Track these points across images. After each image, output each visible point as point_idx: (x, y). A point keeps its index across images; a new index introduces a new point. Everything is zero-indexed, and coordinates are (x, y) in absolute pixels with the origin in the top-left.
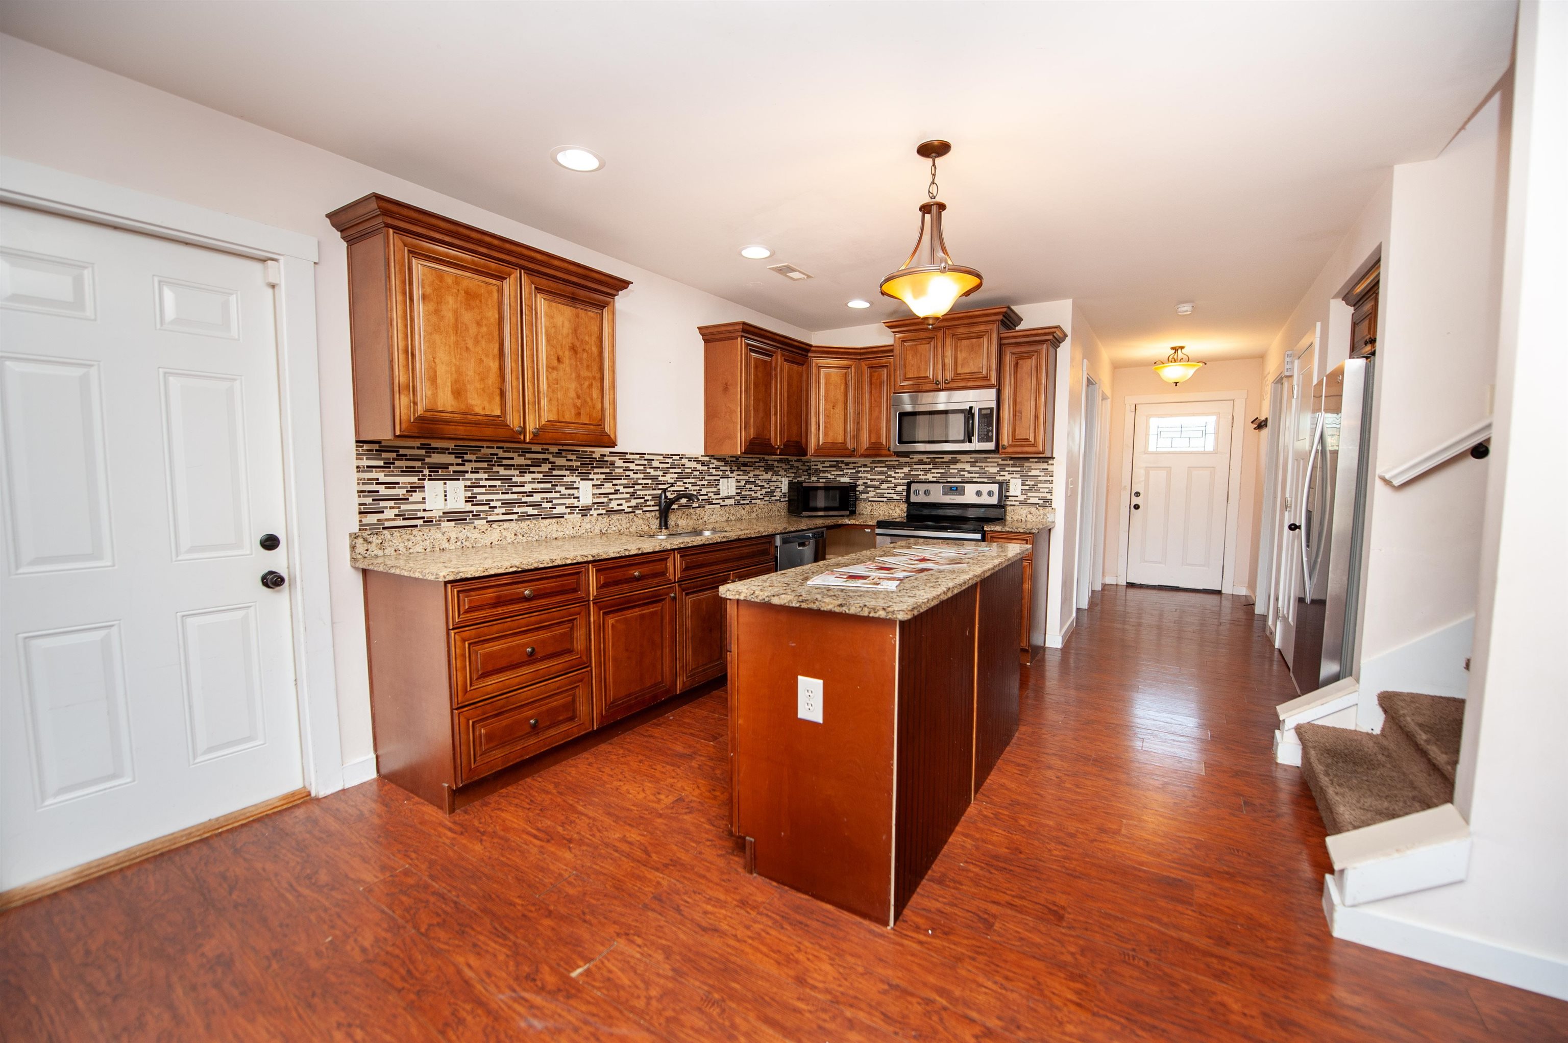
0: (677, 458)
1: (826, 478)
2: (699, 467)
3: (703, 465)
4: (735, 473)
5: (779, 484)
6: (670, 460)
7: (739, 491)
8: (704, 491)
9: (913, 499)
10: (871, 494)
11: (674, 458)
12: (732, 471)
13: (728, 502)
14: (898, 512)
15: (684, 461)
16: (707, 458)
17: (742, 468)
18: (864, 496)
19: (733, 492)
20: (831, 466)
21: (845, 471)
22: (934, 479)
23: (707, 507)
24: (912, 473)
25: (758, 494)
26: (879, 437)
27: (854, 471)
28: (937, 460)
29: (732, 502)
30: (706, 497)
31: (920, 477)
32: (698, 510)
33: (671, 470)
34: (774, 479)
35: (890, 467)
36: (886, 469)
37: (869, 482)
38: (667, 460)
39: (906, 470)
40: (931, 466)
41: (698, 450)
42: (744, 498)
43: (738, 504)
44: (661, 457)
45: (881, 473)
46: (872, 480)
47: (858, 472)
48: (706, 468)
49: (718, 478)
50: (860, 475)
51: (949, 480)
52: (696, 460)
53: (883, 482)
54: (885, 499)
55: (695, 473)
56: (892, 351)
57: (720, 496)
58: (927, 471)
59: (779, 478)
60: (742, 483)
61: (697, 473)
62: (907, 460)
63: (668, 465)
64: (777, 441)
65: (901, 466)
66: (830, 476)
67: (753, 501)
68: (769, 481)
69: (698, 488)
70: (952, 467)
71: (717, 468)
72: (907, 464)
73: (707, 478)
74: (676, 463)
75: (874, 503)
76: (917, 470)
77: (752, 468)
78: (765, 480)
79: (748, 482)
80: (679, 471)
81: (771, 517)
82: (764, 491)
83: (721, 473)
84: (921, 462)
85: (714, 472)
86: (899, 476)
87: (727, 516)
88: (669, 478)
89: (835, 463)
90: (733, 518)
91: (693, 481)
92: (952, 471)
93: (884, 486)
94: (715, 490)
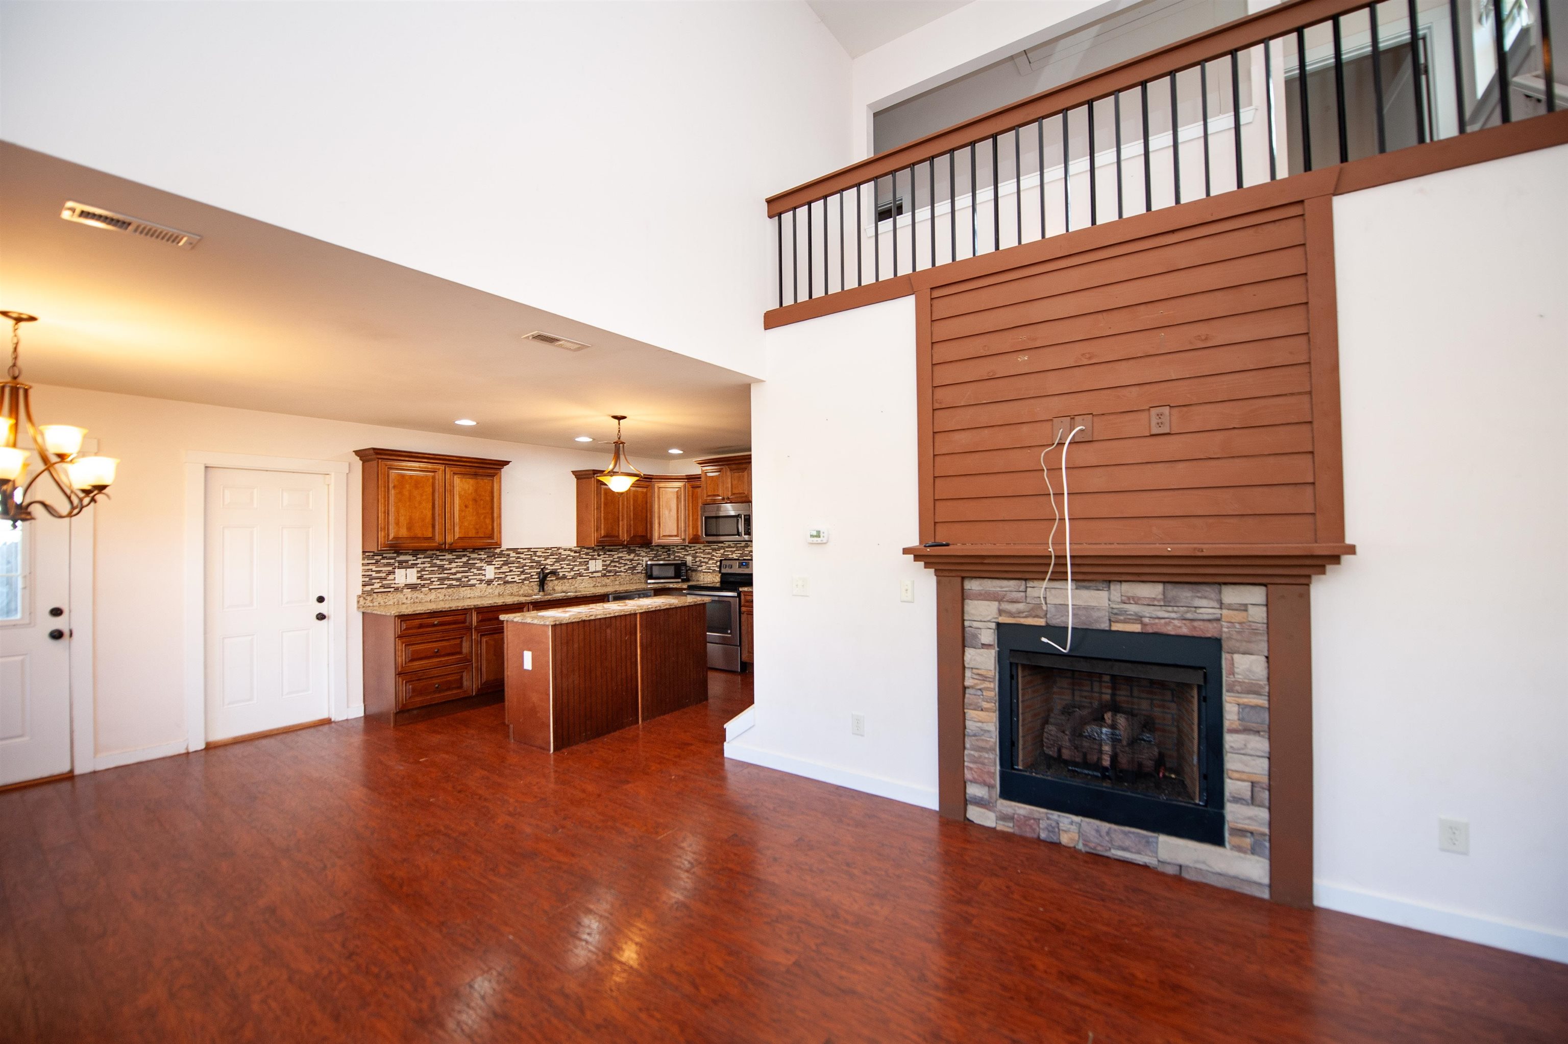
0: (556, 549)
1: (679, 557)
2: (572, 554)
3: (575, 552)
4: (602, 556)
5: (641, 562)
6: (550, 551)
7: (605, 567)
8: (576, 568)
9: (724, 571)
10: (704, 567)
11: (553, 549)
12: (599, 555)
13: (595, 575)
14: (716, 579)
15: (560, 551)
16: (579, 548)
17: (608, 553)
18: (700, 569)
19: (600, 568)
20: (682, 549)
21: (690, 552)
22: (737, 558)
23: (578, 578)
24: (724, 553)
25: (622, 569)
26: (698, 531)
27: (694, 552)
28: (738, 545)
29: (599, 574)
30: (578, 572)
31: (730, 556)
32: (570, 581)
33: (550, 557)
34: (636, 558)
35: (714, 550)
36: (711, 551)
37: (703, 560)
38: (548, 551)
39: (722, 551)
40: (735, 549)
41: (573, 543)
42: (610, 571)
43: (604, 575)
44: (543, 550)
45: (709, 553)
46: (704, 558)
47: (696, 553)
48: (578, 554)
49: (588, 560)
50: (697, 555)
51: (745, 558)
52: (570, 550)
53: (710, 559)
54: (711, 571)
55: (569, 558)
56: (700, 478)
57: (589, 571)
58: (733, 552)
59: (641, 558)
60: (608, 562)
61: (571, 558)
62: (722, 545)
63: (549, 554)
64: (624, 537)
65: (719, 549)
66: (681, 556)
67: (618, 574)
68: (631, 560)
69: (572, 567)
70: (746, 549)
71: (587, 554)
72: (723, 548)
73: (578, 560)
74: (554, 552)
75: (705, 574)
76: (728, 551)
77: (616, 553)
78: (628, 560)
79: (612, 561)
80: (557, 557)
81: (632, 583)
82: (627, 567)
83: (590, 557)
84: (729, 547)
85: (584, 556)
86: (718, 555)
87: (594, 583)
88: (548, 561)
89: (683, 547)
90: (599, 585)
91: (568, 562)
92: (746, 552)
93: (711, 562)
94: (585, 567)
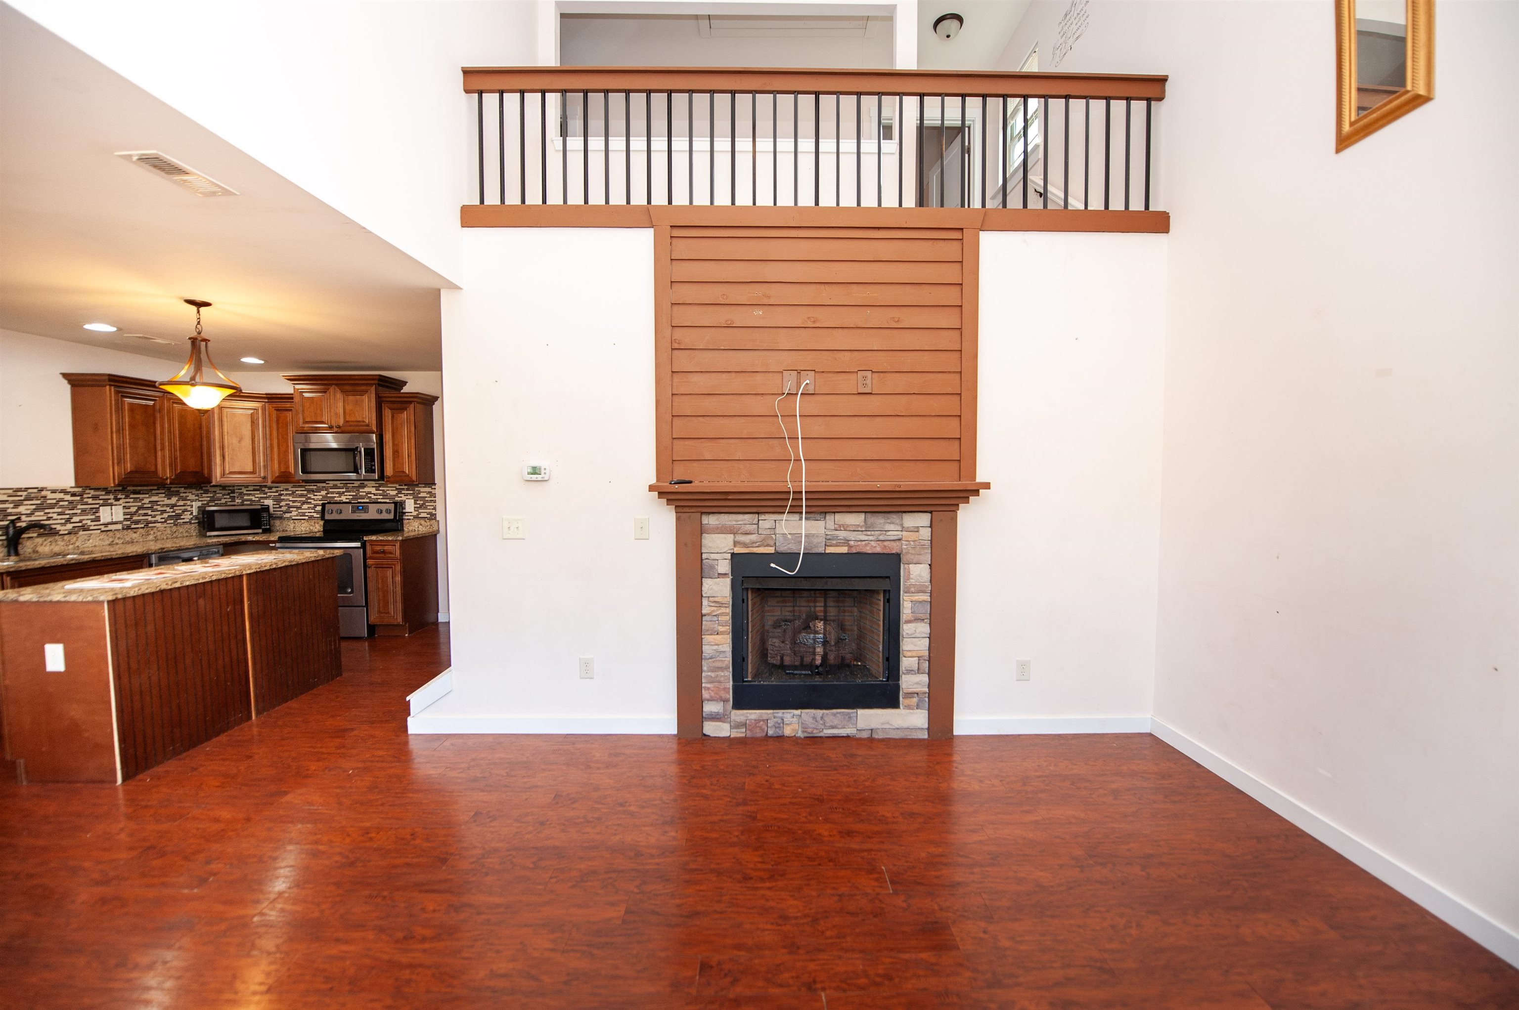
0: (36, 491)
1: (251, 500)
2: (68, 497)
3: (73, 495)
4: (121, 501)
5: (189, 508)
6: (25, 493)
7: (129, 517)
8: (76, 519)
9: (327, 517)
10: (294, 513)
11: (30, 491)
12: (117, 499)
13: (110, 527)
14: (317, 528)
15: (44, 493)
16: (80, 489)
17: (132, 496)
18: (287, 515)
19: (121, 518)
20: (254, 490)
21: (269, 494)
22: (348, 501)
23: (81, 533)
24: (329, 495)
25: (158, 518)
26: (288, 467)
27: (277, 494)
28: (348, 485)
29: (120, 527)
30: (80, 524)
31: (336, 499)
32: (66, 537)
33: (26, 502)
34: (181, 503)
35: (309, 491)
36: (305, 492)
37: (291, 503)
38: (20, 493)
39: (323, 493)
40: (344, 490)
41: (69, 482)
42: (137, 522)
43: (128, 528)
44: (11, 491)
45: (302, 496)
46: (294, 502)
47: (281, 495)
48: (78, 498)
49: (97, 506)
50: (282, 497)
51: (359, 500)
52: (64, 491)
53: (304, 503)
54: (307, 518)
55: (61, 503)
56: (292, 398)
57: (101, 522)
58: (341, 494)
59: (189, 503)
60: (133, 509)
61: (66, 503)
62: (324, 485)
63: (22, 498)
64: (166, 472)
65: (319, 490)
66: (254, 499)
67: (150, 525)
68: (173, 506)
69: (67, 516)
70: (361, 490)
71: (94, 497)
72: (323, 488)
73: (79, 507)
74: (33, 495)
75: (296, 521)
76: (333, 493)
77: (147, 496)
78: (167, 505)
79: (140, 508)
80: (39, 502)
81: (176, 537)
82: (166, 515)
83: (101, 502)
84: (335, 487)
85: (90, 501)
86: (317, 498)
87: (111, 540)
88: (22, 509)
89: (258, 487)
90: (120, 541)
91: (60, 510)
92: (361, 494)
93: (305, 506)
94: (93, 517)
